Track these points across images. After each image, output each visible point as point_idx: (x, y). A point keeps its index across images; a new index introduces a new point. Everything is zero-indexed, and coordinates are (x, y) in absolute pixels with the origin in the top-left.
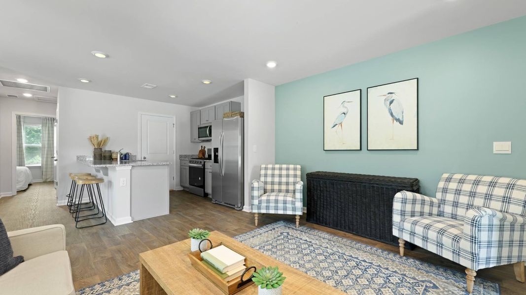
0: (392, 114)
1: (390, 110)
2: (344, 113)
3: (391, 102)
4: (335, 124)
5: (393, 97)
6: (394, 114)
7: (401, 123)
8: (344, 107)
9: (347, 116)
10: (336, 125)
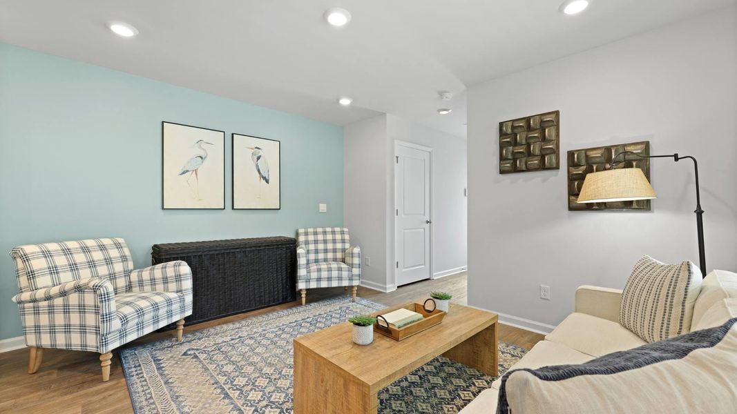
0: (259, 171)
1: (257, 166)
2: (201, 158)
3: (259, 158)
4: (185, 169)
5: (261, 153)
6: (261, 172)
7: (267, 182)
8: (200, 147)
9: (206, 161)
10: (187, 171)
